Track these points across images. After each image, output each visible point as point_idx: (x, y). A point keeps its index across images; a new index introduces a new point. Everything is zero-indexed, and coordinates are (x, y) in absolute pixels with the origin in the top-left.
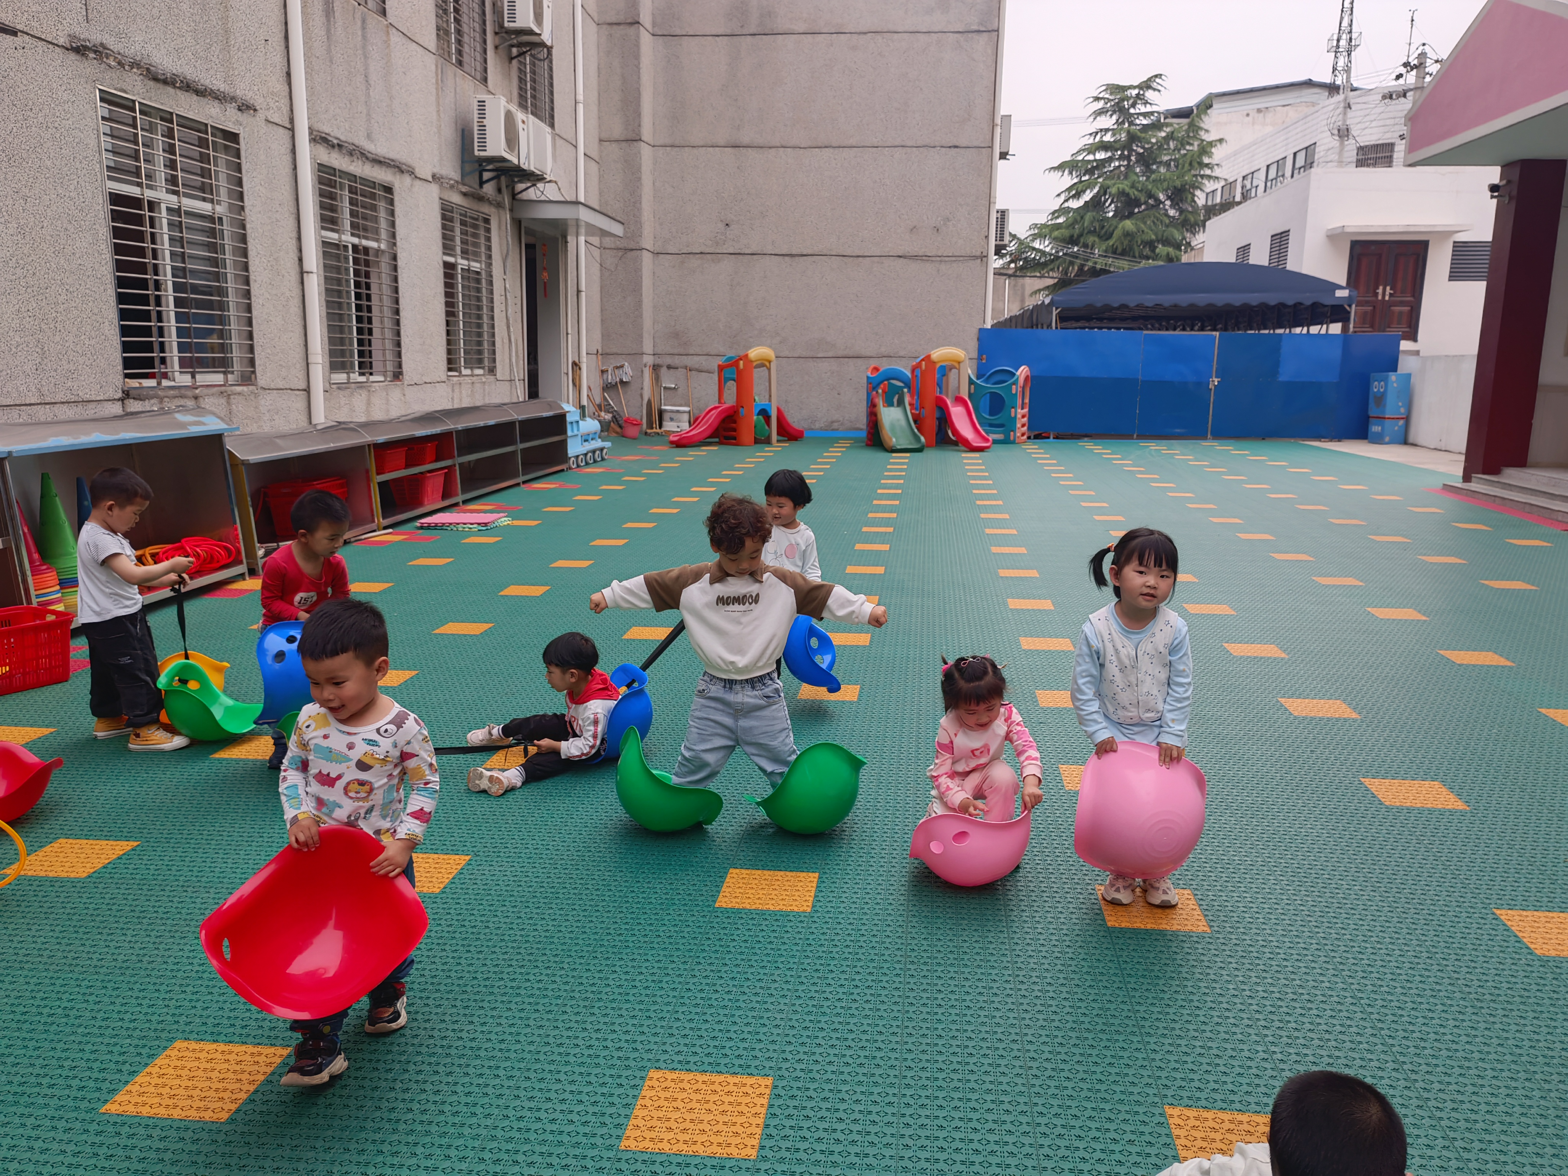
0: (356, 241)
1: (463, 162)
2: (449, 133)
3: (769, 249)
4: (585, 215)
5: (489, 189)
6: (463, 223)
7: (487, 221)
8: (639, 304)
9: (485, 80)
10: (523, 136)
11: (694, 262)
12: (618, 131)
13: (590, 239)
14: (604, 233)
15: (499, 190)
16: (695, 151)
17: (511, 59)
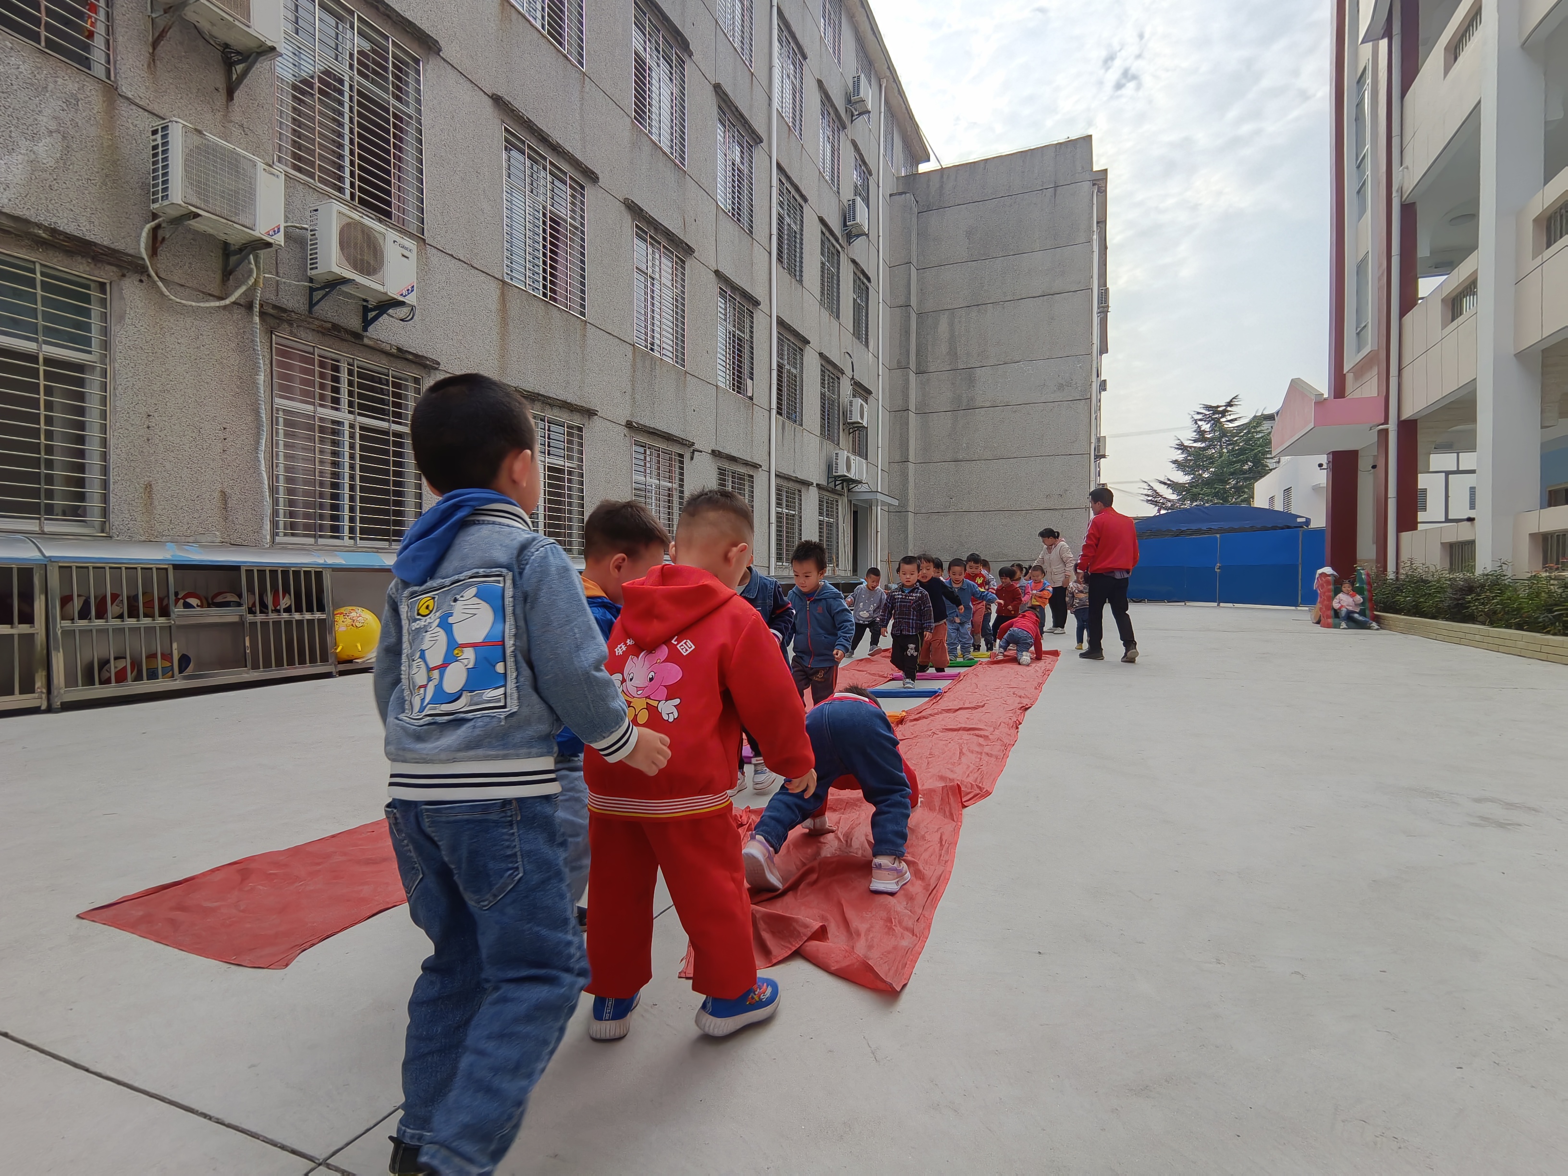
0: (787, 511)
1: (828, 478)
2: (824, 467)
3: (972, 509)
4: (880, 497)
5: (839, 488)
6: (827, 503)
7: (837, 501)
8: (907, 536)
9: (839, 444)
10: (853, 465)
11: (935, 516)
12: (897, 458)
13: (883, 508)
14: (890, 505)
15: (843, 489)
16: (935, 464)
17: (850, 434)
